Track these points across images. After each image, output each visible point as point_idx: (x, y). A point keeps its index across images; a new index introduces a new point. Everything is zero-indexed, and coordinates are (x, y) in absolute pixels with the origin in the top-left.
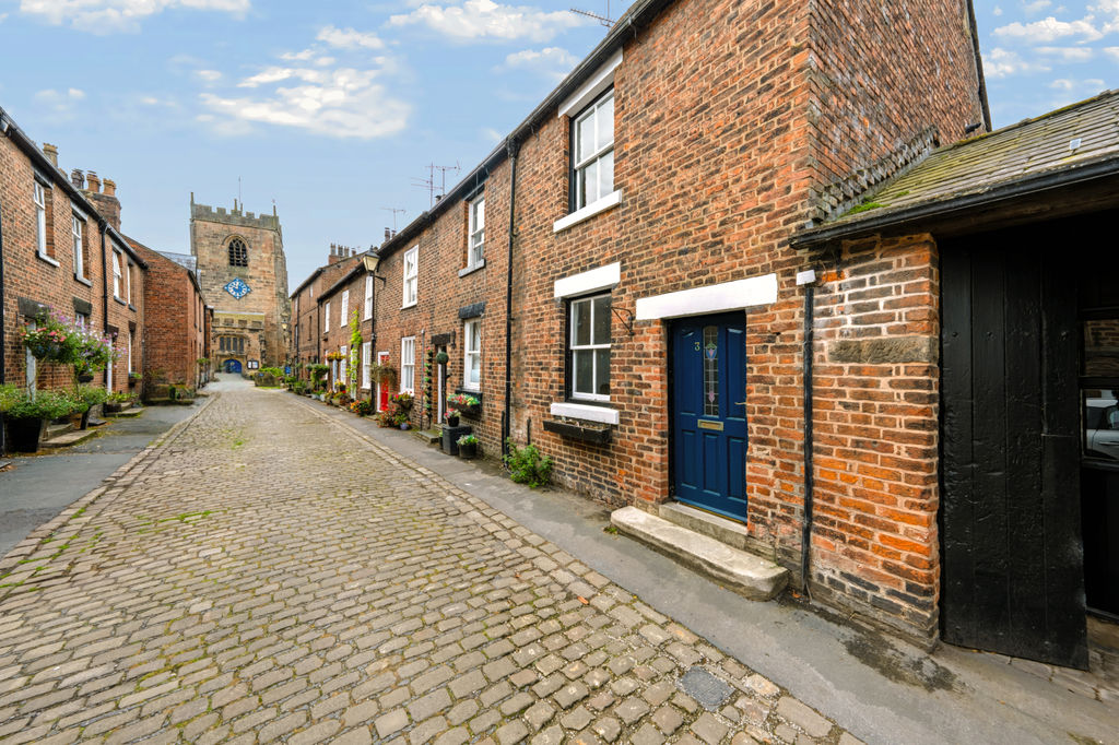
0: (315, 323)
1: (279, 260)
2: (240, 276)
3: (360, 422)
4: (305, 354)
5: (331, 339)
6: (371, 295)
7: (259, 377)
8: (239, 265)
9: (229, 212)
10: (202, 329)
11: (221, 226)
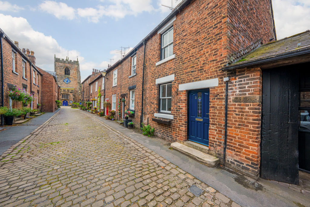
0: (88, 91)
1: (78, 73)
2: (68, 77)
3: (101, 118)
4: (85, 99)
5: (93, 95)
6: (104, 83)
7: (73, 105)
8: (67, 74)
9: (65, 60)
10: (57, 92)
11: (63, 64)
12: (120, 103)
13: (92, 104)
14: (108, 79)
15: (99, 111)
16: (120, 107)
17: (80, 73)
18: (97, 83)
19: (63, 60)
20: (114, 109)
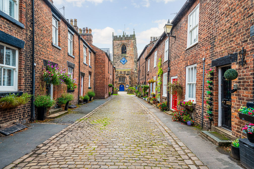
0: (144, 69)
1: (135, 49)
2: (124, 57)
3: (162, 115)
4: (141, 81)
5: (150, 74)
6: (168, 49)
7: (128, 90)
8: (124, 53)
9: (122, 36)
10: (112, 74)
11: (120, 41)
12: (211, 84)
13: (149, 88)
14: (175, 37)
15: (159, 100)
16: (211, 94)
17: (136, 49)
18: (156, 53)
19: (120, 36)
20: (192, 99)
